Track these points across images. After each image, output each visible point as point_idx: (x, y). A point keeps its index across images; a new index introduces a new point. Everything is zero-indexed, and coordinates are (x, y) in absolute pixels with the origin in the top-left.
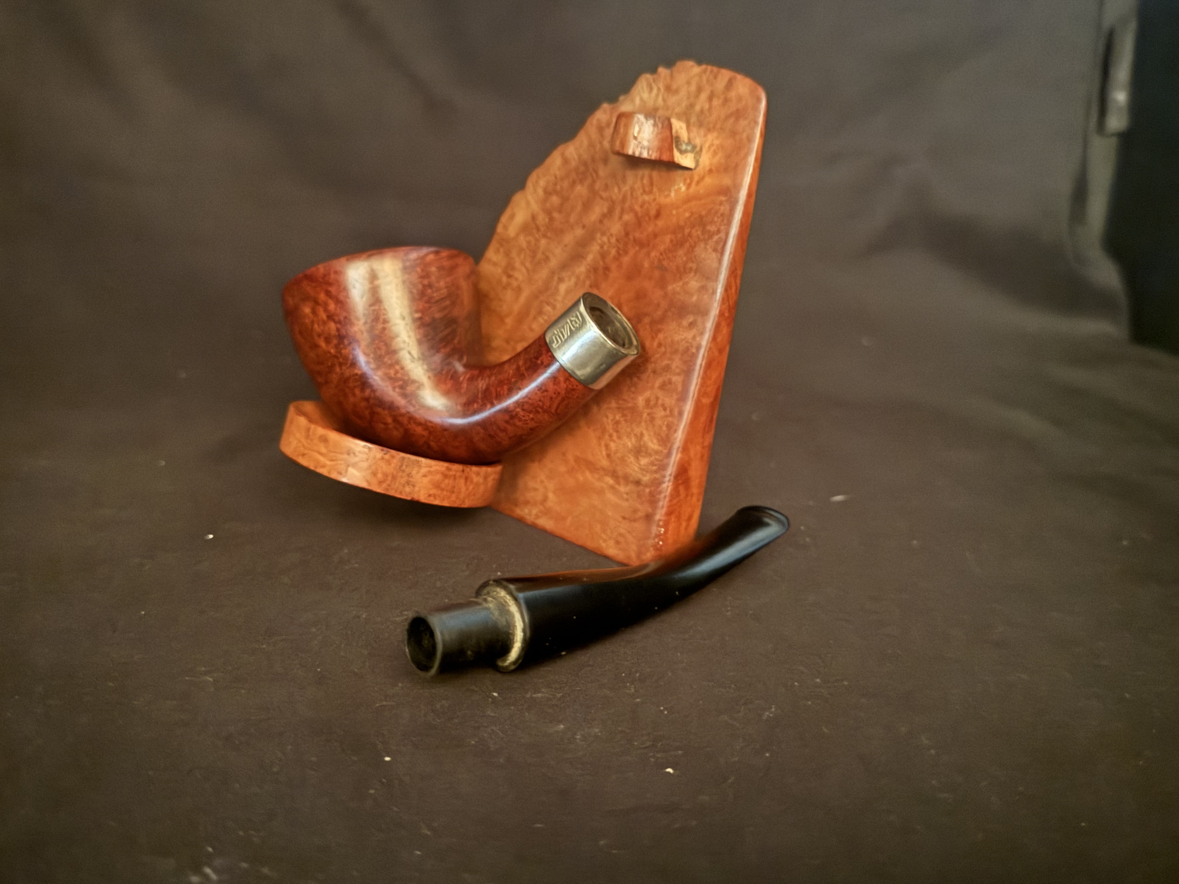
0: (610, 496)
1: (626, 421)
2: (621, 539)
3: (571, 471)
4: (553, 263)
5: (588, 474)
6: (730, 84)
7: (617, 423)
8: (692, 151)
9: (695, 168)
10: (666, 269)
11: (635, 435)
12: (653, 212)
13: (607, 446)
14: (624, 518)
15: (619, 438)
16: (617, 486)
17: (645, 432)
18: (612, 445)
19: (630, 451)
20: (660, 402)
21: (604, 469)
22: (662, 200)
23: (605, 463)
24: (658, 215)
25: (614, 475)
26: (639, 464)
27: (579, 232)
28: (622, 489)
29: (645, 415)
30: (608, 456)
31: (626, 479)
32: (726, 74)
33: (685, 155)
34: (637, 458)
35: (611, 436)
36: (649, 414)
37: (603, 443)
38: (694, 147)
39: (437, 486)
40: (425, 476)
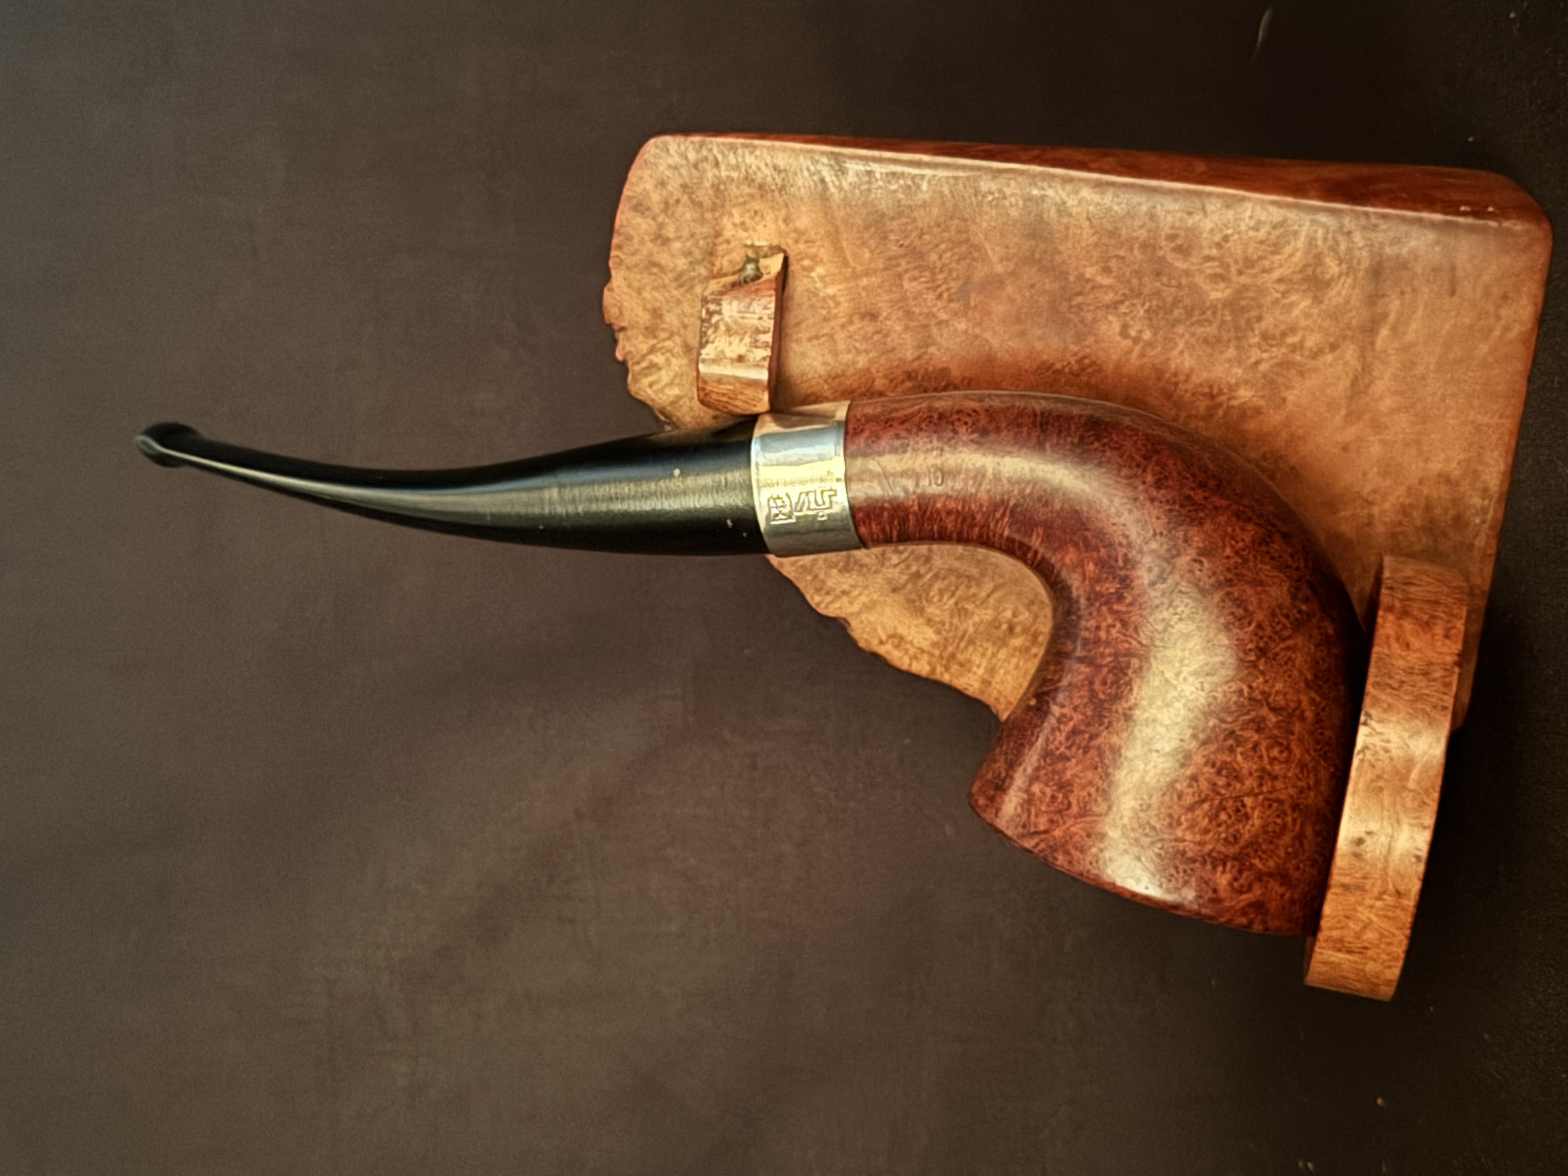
0: (1413, 330)
1: (1259, 319)
2: (1496, 291)
3: (1377, 426)
5: (1379, 387)
6: (640, 208)
7: (1265, 336)
8: (756, 261)
9: (785, 252)
10: (967, 281)
11: (1284, 294)
12: (867, 327)
13: (1316, 354)
14: (1452, 293)
15: (1293, 330)
16: (1392, 317)
17: (1276, 275)
18: (1311, 341)
19: (1317, 300)
20: (1214, 252)
21: (1362, 356)
22: (845, 307)
23: (1350, 352)
24: (872, 316)
25: (1370, 328)
26: (1339, 276)
28: (1394, 305)
29: (1243, 279)
30: (1333, 347)
31: (1373, 299)
32: (624, 216)
33: (763, 271)
34: (1328, 284)
35: (1294, 348)
36: (1240, 273)
37: (1311, 364)
38: (749, 260)
39: (1427, 626)
40: (1408, 646)
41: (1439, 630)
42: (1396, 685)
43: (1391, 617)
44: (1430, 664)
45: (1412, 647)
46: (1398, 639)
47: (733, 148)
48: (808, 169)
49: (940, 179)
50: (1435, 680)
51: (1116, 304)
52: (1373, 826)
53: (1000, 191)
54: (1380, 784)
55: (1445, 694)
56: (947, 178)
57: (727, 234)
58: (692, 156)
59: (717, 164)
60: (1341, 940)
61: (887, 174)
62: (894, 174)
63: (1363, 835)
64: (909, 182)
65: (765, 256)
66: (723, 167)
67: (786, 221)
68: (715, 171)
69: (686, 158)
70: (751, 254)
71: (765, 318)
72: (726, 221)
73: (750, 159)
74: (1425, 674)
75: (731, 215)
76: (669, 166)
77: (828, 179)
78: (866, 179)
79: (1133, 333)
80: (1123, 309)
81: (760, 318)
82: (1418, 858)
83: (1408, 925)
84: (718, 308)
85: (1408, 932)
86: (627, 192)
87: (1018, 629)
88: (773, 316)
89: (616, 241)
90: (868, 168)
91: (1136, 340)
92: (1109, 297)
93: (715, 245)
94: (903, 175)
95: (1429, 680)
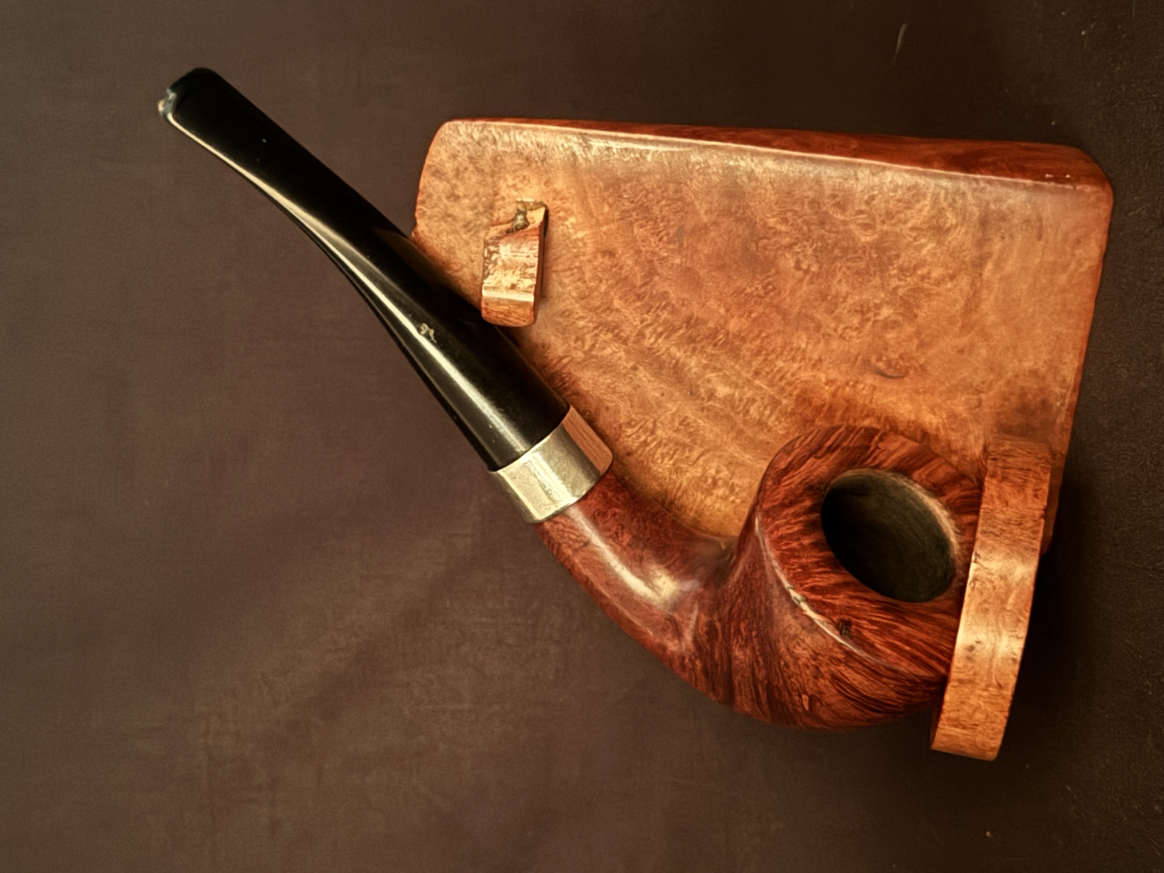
0: (1011, 266)
1: (898, 256)
2: (1073, 236)
3: (985, 336)
4: (690, 412)
5: (985, 307)
6: (438, 173)
7: (902, 270)
8: (525, 214)
9: (546, 206)
10: (681, 228)
11: (915, 239)
12: (607, 261)
13: (939, 282)
14: (1040, 238)
15: (922, 264)
16: (995, 257)
17: (910, 225)
18: (936, 273)
19: (940, 243)
20: (863, 207)
21: (973, 284)
22: (590, 248)
23: (964, 282)
24: (611, 254)
25: (979, 263)
26: (956, 226)
27: (643, 375)
28: (997, 246)
29: (885, 227)
30: (952, 277)
31: (981, 242)
32: (426, 180)
33: (529, 220)
34: (948, 230)
35: (923, 278)
36: (883, 222)
37: (936, 290)
38: (519, 212)
39: (1021, 488)
40: (1007, 503)
41: (1029, 491)
42: (998, 533)
43: (994, 481)
44: (1023, 516)
45: (1010, 504)
46: (1000, 497)
47: (507, 130)
48: (563, 146)
49: (660, 154)
50: (1026, 529)
51: (791, 246)
52: (982, 637)
53: (706, 162)
54: (987, 606)
55: (1034, 539)
56: (666, 152)
57: (503, 193)
58: (476, 136)
59: (495, 141)
60: (957, 719)
61: (621, 149)
62: (626, 149)
63: (974, 644)
64: (638, 156)
65: (531, 210)
66: (500, 144)
67: (547, 183)
68: (493, 147)
69: (472, 138)
70: (520, 207)
71: (532, 256)
72: (502, 184)
73: (519, 138)
74: (1019, 524)
75: (506, 180)
76: (459, 143)
77: (578, 153)
78: (606, 152)
79: (804, 266)
80: (797, 249)
81: (528, 257)
82: (1014, 660)
83: (1007, 709)
84: (496, 249)
85: (1007, 714)
86: (428, 162)
87: (720, 483)
88: (537, 255)
89: (420, 198)
90: (607, 145)
91: (806, 272)
92: (786, 240)
93: (494, 201)
94: (633, 150)
95: (1022, 529)
